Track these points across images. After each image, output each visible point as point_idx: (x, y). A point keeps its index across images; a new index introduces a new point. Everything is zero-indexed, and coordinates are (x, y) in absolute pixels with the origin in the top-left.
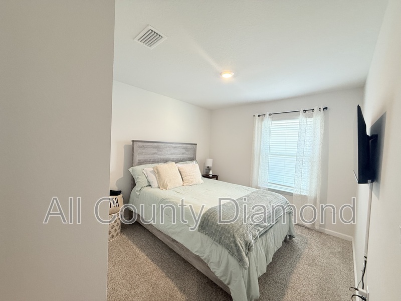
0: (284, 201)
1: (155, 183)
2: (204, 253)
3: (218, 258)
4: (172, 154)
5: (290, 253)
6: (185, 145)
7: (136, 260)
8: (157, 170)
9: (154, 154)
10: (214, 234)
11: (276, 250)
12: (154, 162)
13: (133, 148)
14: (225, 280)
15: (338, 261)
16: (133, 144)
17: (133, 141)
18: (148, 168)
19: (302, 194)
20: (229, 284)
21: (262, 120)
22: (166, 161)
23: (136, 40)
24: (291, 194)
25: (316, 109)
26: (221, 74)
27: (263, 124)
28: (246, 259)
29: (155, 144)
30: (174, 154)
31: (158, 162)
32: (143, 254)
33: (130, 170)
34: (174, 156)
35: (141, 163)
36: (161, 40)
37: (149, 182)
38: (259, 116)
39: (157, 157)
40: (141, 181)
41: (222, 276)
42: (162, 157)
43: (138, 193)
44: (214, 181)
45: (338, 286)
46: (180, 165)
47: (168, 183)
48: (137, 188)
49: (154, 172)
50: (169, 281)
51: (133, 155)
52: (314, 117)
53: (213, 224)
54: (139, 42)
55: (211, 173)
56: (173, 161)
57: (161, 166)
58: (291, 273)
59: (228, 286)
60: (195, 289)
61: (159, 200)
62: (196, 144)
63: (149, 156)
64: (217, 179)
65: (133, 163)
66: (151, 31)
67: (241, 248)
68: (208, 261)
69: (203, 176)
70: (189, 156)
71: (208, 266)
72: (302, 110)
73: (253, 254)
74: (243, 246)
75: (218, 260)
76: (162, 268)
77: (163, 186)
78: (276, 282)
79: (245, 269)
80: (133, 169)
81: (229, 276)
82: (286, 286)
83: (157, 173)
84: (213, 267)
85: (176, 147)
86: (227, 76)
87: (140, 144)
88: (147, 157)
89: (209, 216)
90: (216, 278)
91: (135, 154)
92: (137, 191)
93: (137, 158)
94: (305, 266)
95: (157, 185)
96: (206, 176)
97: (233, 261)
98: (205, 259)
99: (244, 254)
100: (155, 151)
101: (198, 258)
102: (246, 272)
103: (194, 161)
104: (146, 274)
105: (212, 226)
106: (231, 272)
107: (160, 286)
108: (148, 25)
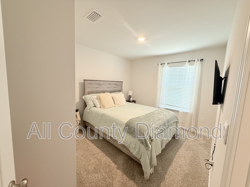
0: (173, 115)
1: (98, 105)
2: (127, 143)
3: (134, 145)
4: (108, 88)
5: (176, 144)
6: (115, 82)
7: (89, 147)
8: (99, 97)
9: (97, 88)
10: (132, 133)
11: (167, 142)
12: (97, 92)
13: (84, 84)
14: (138, 157)
15: (202, 148)
16: (84, 82)
17: (84, 80)
18: (94, 96)
19: (184, 111)
20: (140, 159)
21: (163, 67)
22: (104, 92)
23: (85, 18)
24: (178, 111)
25: (196, 60)
26: (137, 38)
27: (164, 69)
28: (150, 146)
29: (98, 82)
30: (109, 88)
31: (99, 93)
32: (92, 144)
33: (83, 97)
34: (109, 89)
35: (89, 93)
36: (100, 18)
37: (94, 104)
38: (161, 64)
39: (99, 89)
40: (90, 104)
41: (136, 155)
42: (102, 90)
43: (89, 111)
44: (133, 104)
45: (200, 161)
46: (112, 94)
47: (106, 105)
48: (88, 108)
49: (97, 99)
50: (108, 158)
51: (84, 88)
52: (195, 65)
53: (132, 127)
54: (87, 19)
55: (131, 99)
56: (108, 92)
57: (101, 95)
58: (175, 154)
59: (140, 160)
60: (122, 162)
61: (101, 115)
62: (122, 82)
63: (94, 89)
64: (135, 103)
65: (85, 93)
66: (94, 13)
67: (147, 140)
68: (129, 147)
69: (127, 101)
70: (118, 89)
71: (129, 150)
72: (187, 61)
73: (154, 143)
74: (148, 139)
75: (134, 146)
76: (103, 151)
77: (102, 106)
78: (167, 159)
79: (149, 150)
80: (85, 97)
81: (140, 154)
82: (172, 161)
83: (99, 99)
84: (131, 150)
85: (110, 84)
86: (141, 40)
87: (88, 82)
88: (93, 90)
89: (129, 123)
90: (133, 156)
91: (86, 88)
92: (88, 110)
93: (87, 90)
94: (184, 151)
95: (99, 106)
96: (129, 101)
97: (143, 147)
98: (127, 146)
99: (149, 143)
100: (98, 86)
101: (123, 146)
102: (149, 152)
103: (121, 92)
104: (94, 154)
105: (131, 129)
106: (142, 152)
107: (103, 160)
108: (92, 9)
